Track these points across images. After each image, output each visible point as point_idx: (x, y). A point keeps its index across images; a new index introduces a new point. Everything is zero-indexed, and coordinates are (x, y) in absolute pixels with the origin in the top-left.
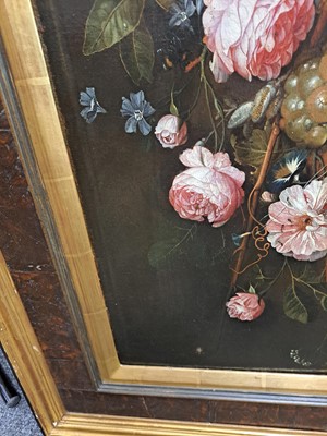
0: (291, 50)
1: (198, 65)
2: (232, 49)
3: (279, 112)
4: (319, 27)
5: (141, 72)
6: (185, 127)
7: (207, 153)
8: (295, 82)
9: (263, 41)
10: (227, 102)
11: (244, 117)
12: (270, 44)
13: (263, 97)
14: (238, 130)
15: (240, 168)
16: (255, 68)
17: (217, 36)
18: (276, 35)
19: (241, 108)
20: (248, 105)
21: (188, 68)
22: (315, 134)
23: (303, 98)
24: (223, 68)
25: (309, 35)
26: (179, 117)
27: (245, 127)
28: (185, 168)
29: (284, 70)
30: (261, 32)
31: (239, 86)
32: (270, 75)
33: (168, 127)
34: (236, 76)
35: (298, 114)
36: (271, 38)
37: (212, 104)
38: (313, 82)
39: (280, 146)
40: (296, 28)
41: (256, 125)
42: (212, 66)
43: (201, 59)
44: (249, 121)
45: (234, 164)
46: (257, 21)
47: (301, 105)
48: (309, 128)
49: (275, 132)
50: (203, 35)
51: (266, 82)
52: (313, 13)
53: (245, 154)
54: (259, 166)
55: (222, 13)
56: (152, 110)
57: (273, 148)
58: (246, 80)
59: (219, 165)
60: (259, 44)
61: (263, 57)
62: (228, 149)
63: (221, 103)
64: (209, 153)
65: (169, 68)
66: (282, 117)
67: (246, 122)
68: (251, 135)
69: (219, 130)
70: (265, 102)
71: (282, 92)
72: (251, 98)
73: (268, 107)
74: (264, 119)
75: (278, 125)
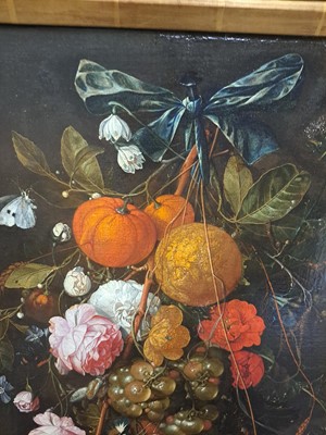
0: (110, 360)
1: (47, 364)
2: (70, 357)
3: (107, 394)
4: (127, 350)
5: (4, 365)
6: (37, 399)
7: (55, 417)
8: (115, 378)
9: (91, 354)
10: (69, 386)
11: (81, 396)
12: (96, 356)
13: (94, 386)
14: (78, 404)
15: (82, 428)
16: (87, 368)
17: (59, 349)
18: (100, 352)
19: (79, 390)
20: (84, 389)
21: (40, 365)
22: (133, 409)
23: (122, 387)
24: (64, 366)
25: (122, 353)
26: (33, 393)
27: (83, 402)
28: (38, 426)
29: (107, 371)
30: (89, 350)
31: (76, 378)
32: (98, 373)
33: (24, 400)
34: (74, 372)
35: (120, 396)
36: (96, 353)
37: (58, 387)
38: (128, 379)
39: (110, 415)
40: (113, 349)
41: (91, 402)
42: (57, 365)
43: (49, 361)
44: (85, 398)
45: (76, 425)
46: (86, 343)
47: (121, 391)
48: (129, 405)
49: (105, 406)
50: (49, 347)
51: (96, 377)
52: (123, 342)
53: (84, 419)
54: (96, 427)
55: (62, 338)
56: (11, 388)
57: (104, 416)
58: (81, 375)
59: (64, 425)
60: (88, 355)
61: (92, 362)
62: (70, 415)
63: (64, 387)
64: (57, 417)
65: (25, 364)
66: (108, 398)
67: (83, 399)
68: (87, 407)
69: (64, 403)
70: (96, 388)
71: (107, 383)
72: (86, 385)
73: (98, 391)
74: (96, 398)
75: (107, 402)
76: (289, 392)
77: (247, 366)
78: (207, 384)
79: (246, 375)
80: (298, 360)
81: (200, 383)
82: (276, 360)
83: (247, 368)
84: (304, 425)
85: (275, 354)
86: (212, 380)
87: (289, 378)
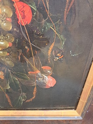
76: (44, 29)
77: (23, 12)
78: (6, 21)
79: (24, 17)
80: (47, 10)
81: (2, 21)
82: (37, 9)
83: (24, 13)
84: (52, 46)
85: (36, 5)
86: (8, 19)
87: (44, 21)
